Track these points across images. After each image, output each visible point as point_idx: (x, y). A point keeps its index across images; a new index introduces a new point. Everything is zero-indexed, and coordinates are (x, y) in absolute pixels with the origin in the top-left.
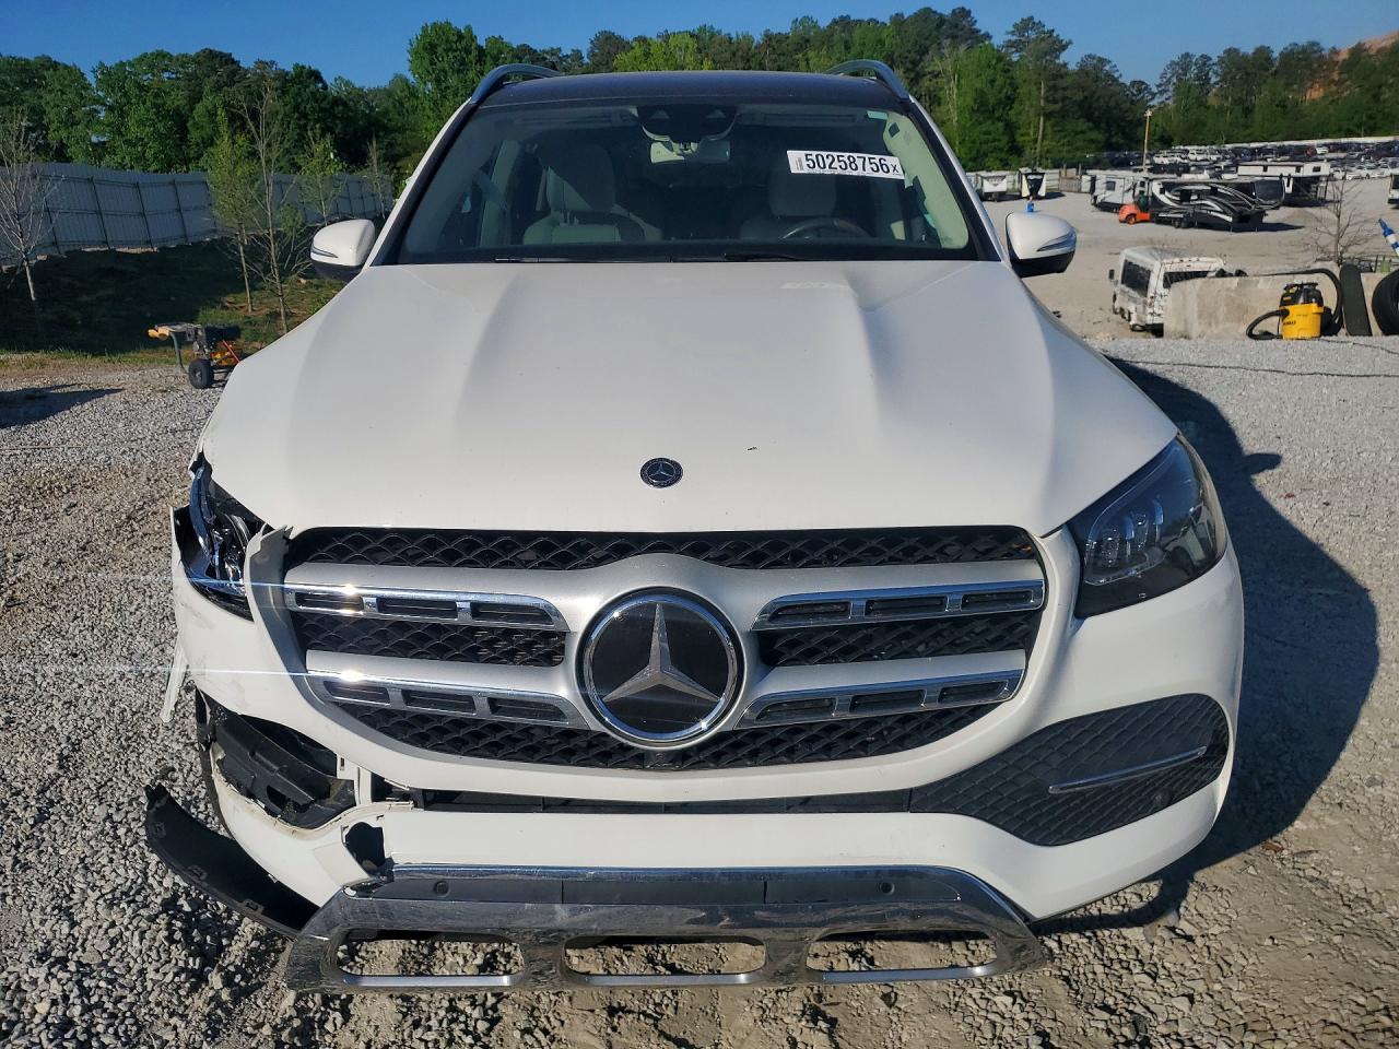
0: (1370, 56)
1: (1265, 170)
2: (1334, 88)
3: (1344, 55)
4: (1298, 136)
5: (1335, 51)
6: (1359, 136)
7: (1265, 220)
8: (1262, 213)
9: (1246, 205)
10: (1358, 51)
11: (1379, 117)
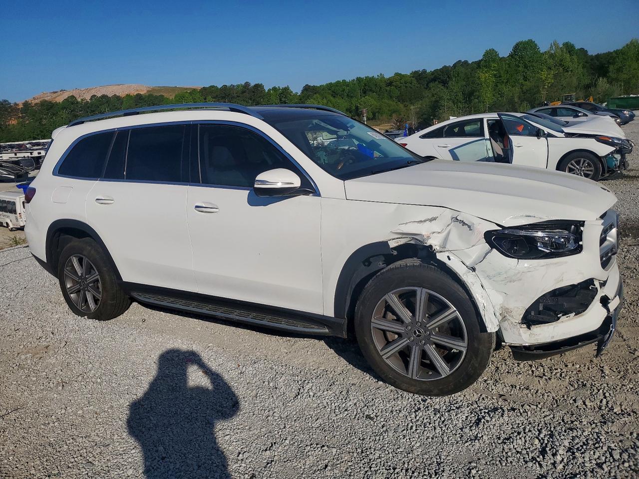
0: (33, 107)
1: (16, 155)
2: (21, 120)
3: (21, 106)
4: (12, 140)
5: (16, 104)
6: (39, 139)
7: (29, 176)
8: (27, 173)
9: (19, 170)
10: (26, 104)
11: (45, 131)
